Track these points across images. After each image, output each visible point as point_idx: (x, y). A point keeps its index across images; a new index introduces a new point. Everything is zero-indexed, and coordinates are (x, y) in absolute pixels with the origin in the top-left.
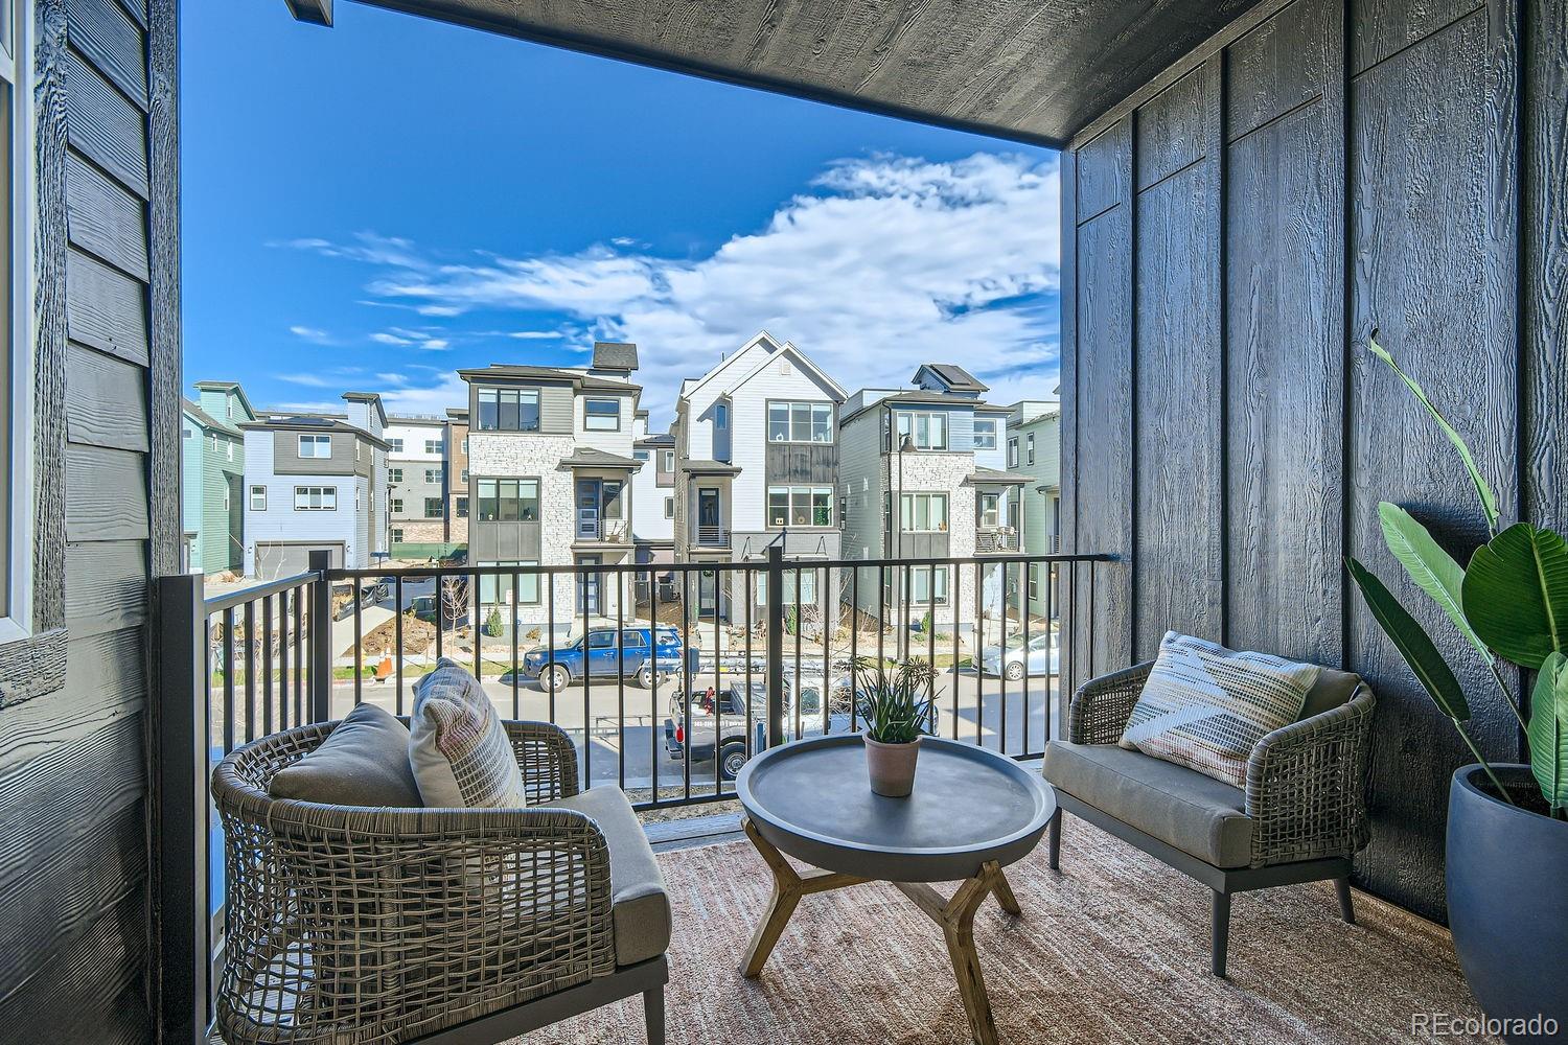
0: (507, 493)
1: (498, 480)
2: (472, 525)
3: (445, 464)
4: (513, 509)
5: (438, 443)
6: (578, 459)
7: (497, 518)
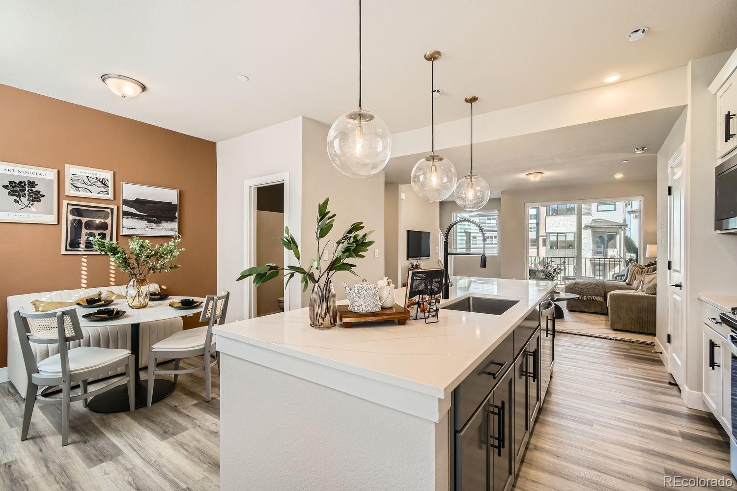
0: (561, 238)
1: (558, 234)
2: (548, 251)
3: (538, 224)
4: (564, 245)
5: (534, 215)
6: (593, 224)
7: (557, 248)
